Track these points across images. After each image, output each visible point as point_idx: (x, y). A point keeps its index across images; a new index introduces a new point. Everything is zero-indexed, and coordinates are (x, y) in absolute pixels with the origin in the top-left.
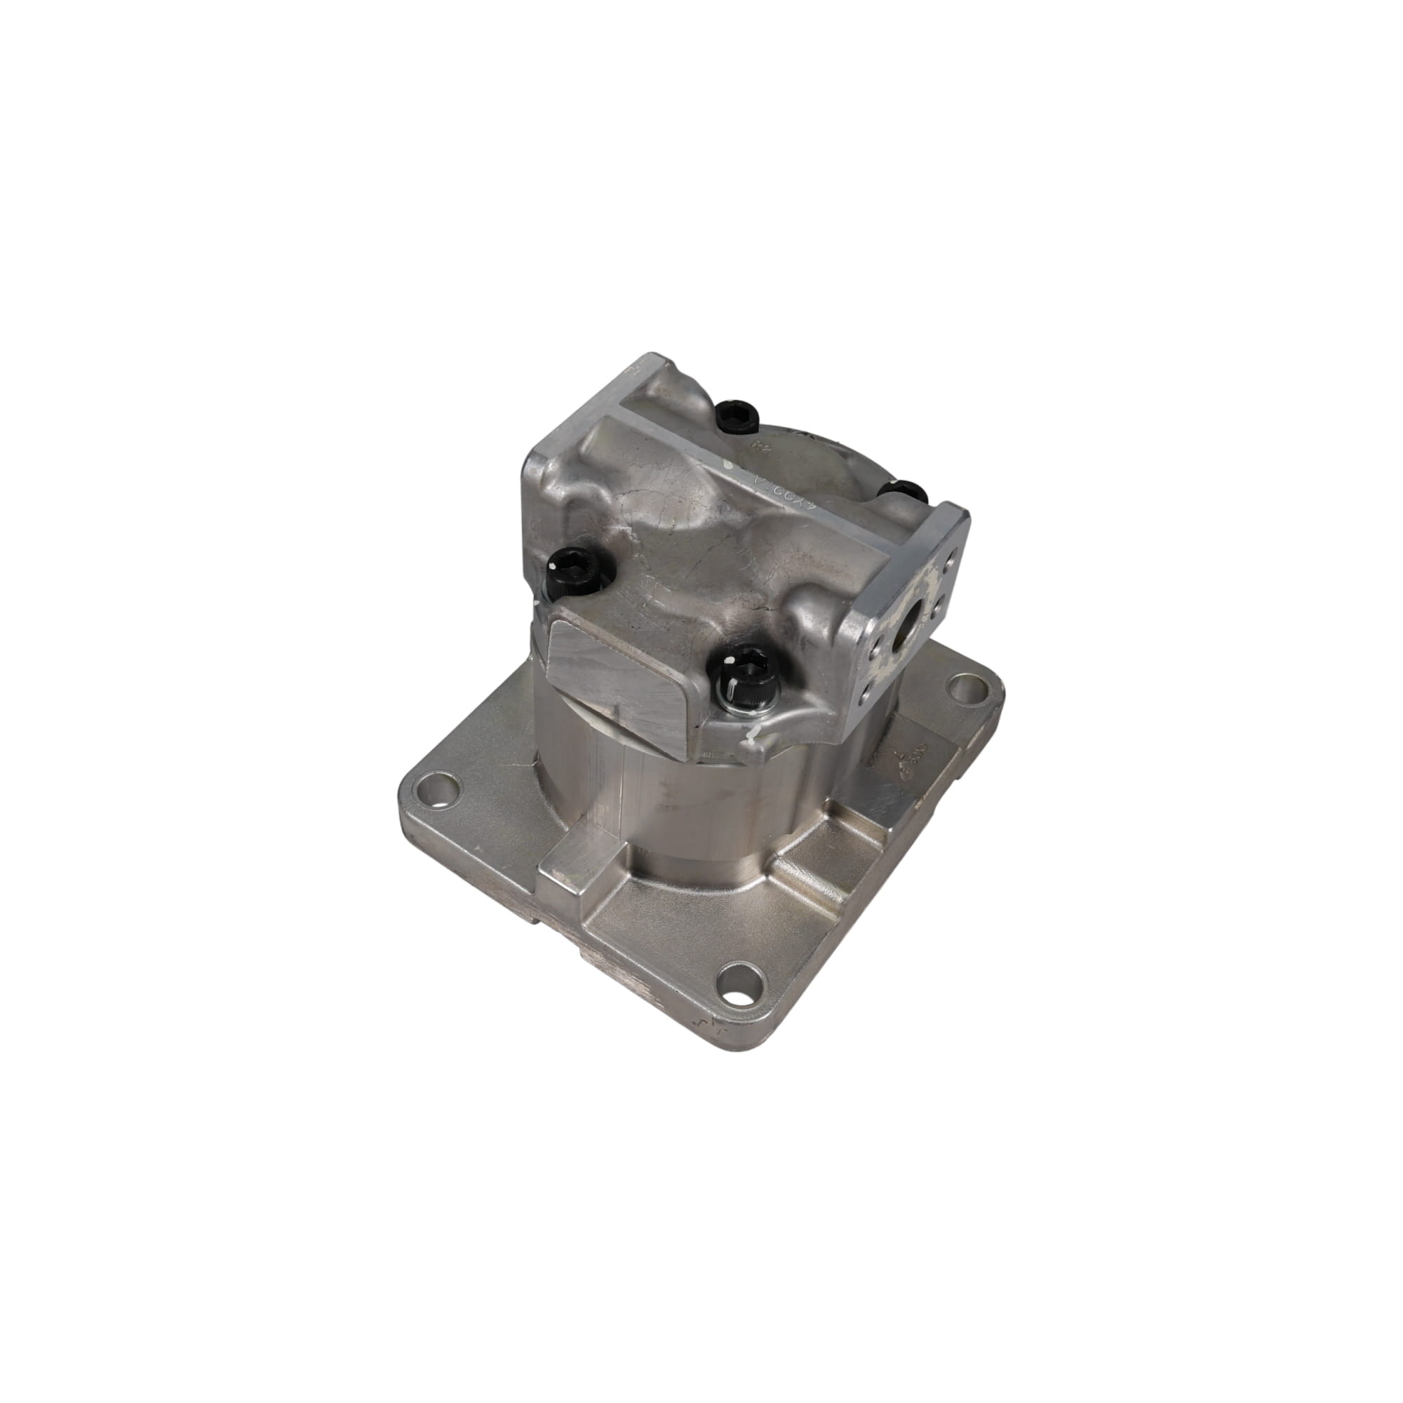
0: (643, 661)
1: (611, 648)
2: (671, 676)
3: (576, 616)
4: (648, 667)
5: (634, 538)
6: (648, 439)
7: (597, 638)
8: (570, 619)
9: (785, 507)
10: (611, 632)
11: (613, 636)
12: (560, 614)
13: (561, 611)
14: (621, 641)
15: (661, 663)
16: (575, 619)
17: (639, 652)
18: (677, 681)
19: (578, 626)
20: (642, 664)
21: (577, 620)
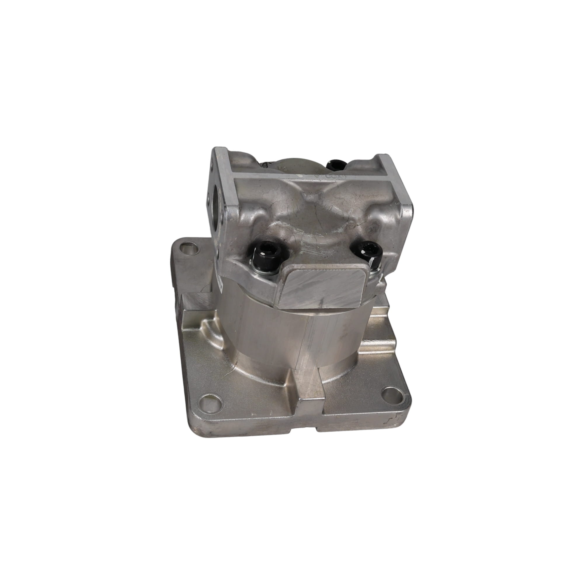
0: (342, 268)
1: (324, 270)
2: (358, 267)
3: (301, 265)
4: (345, 269)
5: (285, 225)
6: (260, 180)
7: (316, 269)
8: (299, 268)
9: (336, 181)
10: (320, 263)
11: (323, 264)
12: (293, 268)
13: (293, 267)
14: (328, 264)
15: (351, 264)
16: (302, 266)
17: (338, 265)
18: (362, 268)
19: (304, 269)
20: (342, 269)
21: (303, 266)
